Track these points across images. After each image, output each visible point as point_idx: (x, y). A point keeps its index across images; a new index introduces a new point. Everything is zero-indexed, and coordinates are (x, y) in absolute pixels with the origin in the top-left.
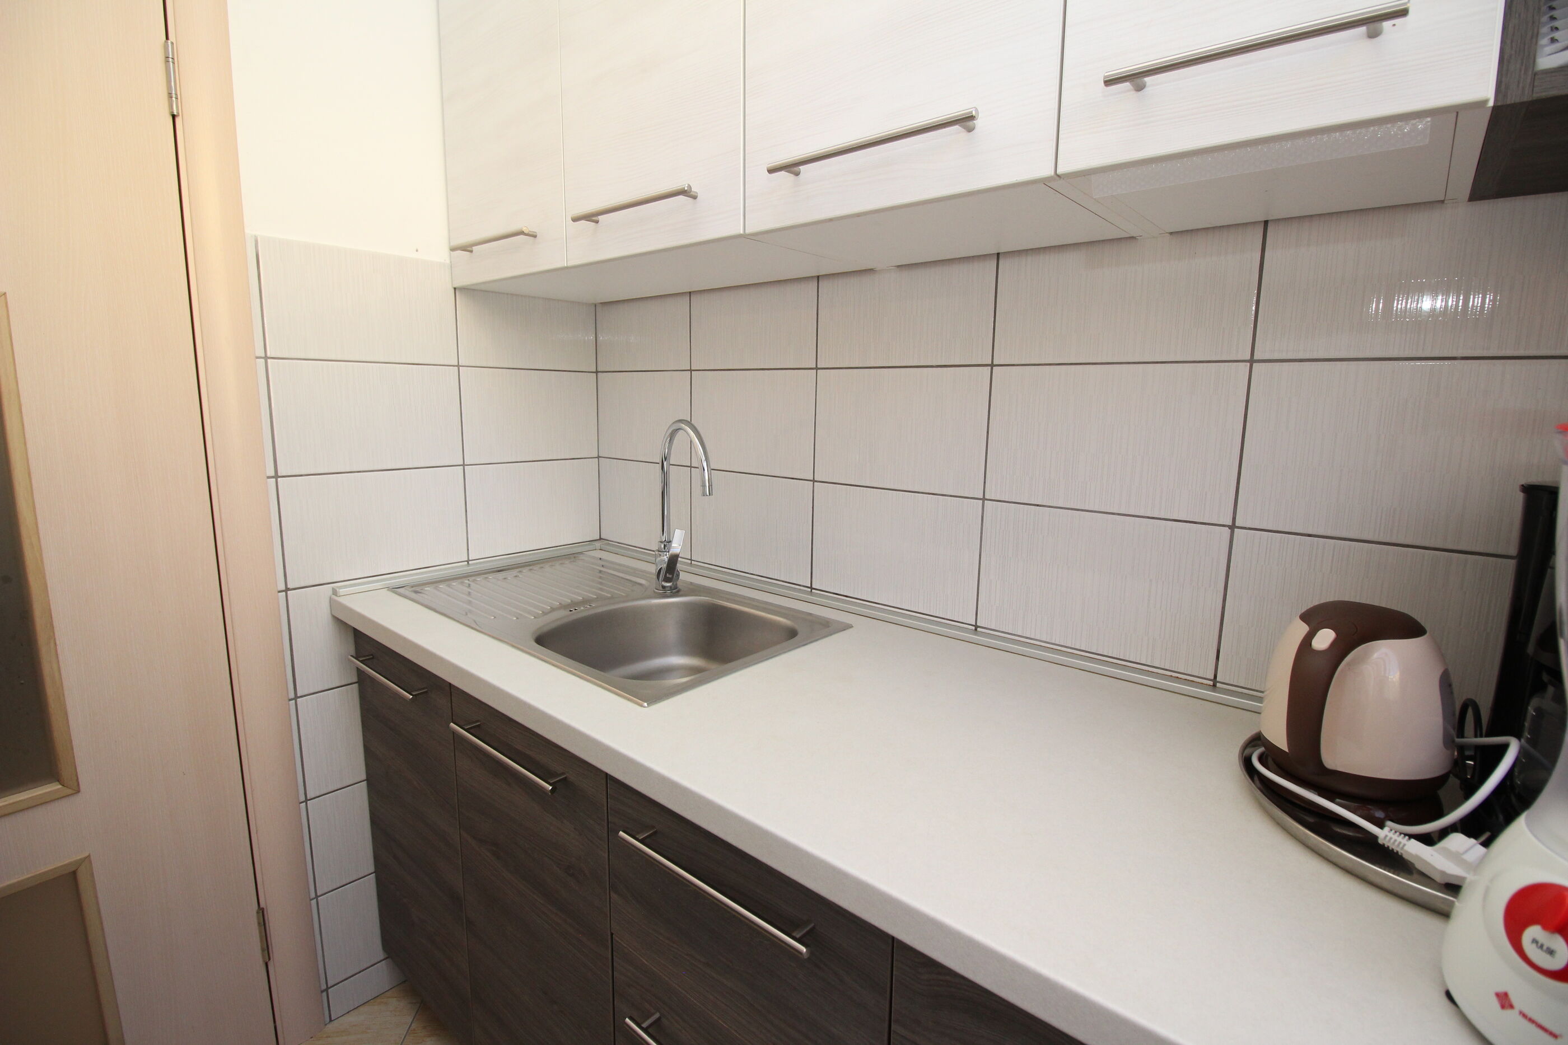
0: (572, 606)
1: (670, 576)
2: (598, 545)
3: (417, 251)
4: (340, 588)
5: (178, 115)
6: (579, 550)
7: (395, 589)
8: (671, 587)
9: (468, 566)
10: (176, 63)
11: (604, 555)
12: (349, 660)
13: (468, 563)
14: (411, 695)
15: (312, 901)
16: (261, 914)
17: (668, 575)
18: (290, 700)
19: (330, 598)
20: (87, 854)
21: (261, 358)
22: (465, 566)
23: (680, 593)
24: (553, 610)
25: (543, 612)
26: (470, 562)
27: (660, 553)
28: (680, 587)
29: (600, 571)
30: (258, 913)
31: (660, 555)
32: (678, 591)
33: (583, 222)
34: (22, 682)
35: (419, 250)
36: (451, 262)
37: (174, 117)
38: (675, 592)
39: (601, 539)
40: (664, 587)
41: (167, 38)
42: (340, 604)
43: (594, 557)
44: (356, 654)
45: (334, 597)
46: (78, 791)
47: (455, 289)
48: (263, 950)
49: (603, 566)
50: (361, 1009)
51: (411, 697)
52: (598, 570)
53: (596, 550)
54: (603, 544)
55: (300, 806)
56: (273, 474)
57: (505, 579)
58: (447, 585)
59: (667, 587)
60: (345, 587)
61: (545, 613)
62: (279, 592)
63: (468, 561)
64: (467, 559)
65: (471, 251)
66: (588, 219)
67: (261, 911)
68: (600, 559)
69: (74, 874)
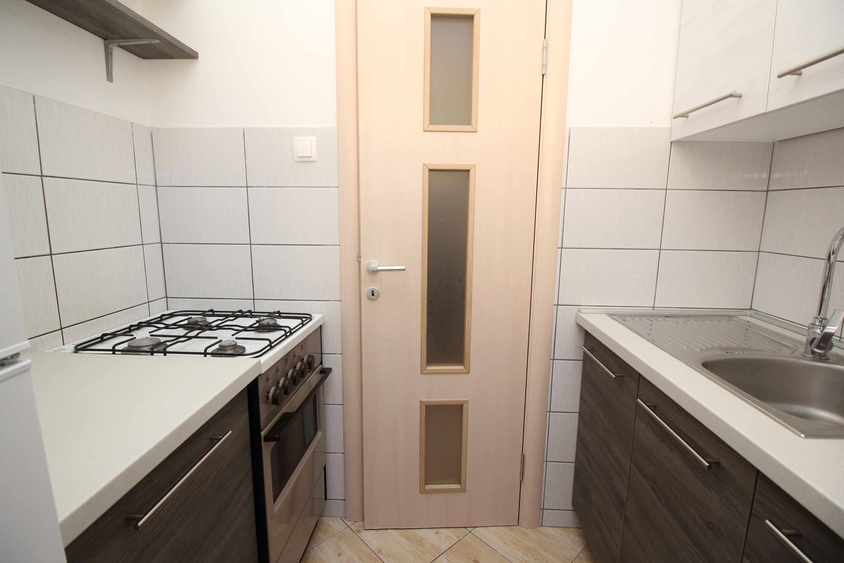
0: (728, 349)
1: (824, 345)
2: (749, 312)
3: (651, 123)
4: (582, 309)
5: (545, 74)
6: (732, 314)
7: (611, 315)
8: (820, 354)
9: (653, 311)
10: (547, 50)
11: (752, 320)
12: (581, 347)
13: (653, 309)
14: (615, 375)
15: (544, 462)
16: (523, 457)
17: (821, 344)
18: (551, 360)
19: (577, 313)
20: (467, 400)
21: (564, 188)
22: (651, 310)
23: (829, 361)
24: (713, 348)
25: (706, 348)
26: (654, 308)
27: (813, 326)
28: (829, 356)
29: (747, 329)
30: (522, 456)
31: (814, 328)
32: (827, 359)
33: (788, 76)
34: (459, 322)
35: (652, 123)
36: (671, 126)
37: (543, 75)
38: (823, 358)
39: (751, 309)
40: (813, 352)
41: (545, 38)
42: (581, 317)
43: (744, 320)
44: (584, 345)
45: (578, 313)
46: (469, 373)
47: (671, 142)
48: (520, 474)
49: (750, 326)
50: (556, 529)
51: (615, 376)
52: (745, 328)
53: (746, 316)
54: (753, 313)
55: (547, 413)
56: (560, 246)
57: (677, 322)
58: (640, 319)
59: (818, 353)
60: (584, 309)
61: (707, 349)
62: (554, 305)
63: (653, 307)
64: (653, 306)
65: (687, 117)
66: (793, 73)
67: (523, 456)
68: (749, 322)
69: (462, 406)
